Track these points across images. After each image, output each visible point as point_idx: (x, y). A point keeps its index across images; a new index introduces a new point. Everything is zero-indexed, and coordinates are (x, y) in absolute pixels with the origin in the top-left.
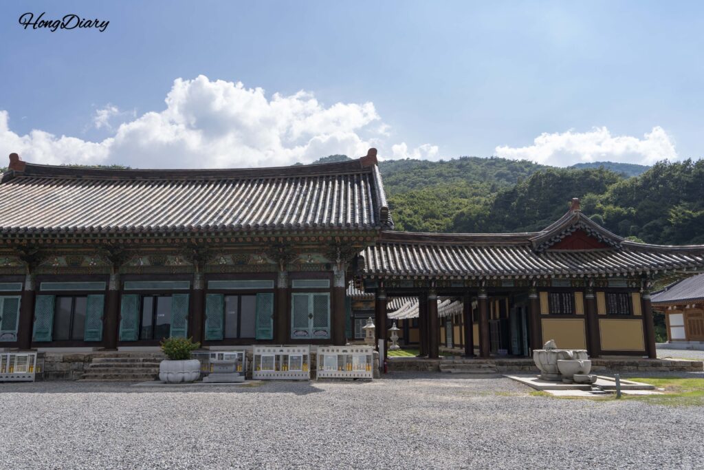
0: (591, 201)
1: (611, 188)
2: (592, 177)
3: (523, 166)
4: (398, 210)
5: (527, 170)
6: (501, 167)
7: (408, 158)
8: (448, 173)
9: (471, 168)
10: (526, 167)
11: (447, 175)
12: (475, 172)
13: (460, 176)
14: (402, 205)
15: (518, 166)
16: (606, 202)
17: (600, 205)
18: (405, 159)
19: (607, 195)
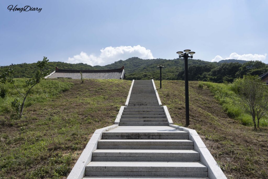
0: (205, 74)
1: (212, 70)
2: (207, 67)
3: (198, 62)
4: (148, 77)
5: (199, 63)
6: (190, 62)
7: (159, 58)
8: (172, 64)
9: (179, 62)
10: (199, 62)
11: (171, 65)
12: (180, 64)
13: (175, 65)
14: (150, 75)
15: (196, 61)
16: (209, 75)
17: (207, 76)
18: (159, 59)
19: (210, 72)
